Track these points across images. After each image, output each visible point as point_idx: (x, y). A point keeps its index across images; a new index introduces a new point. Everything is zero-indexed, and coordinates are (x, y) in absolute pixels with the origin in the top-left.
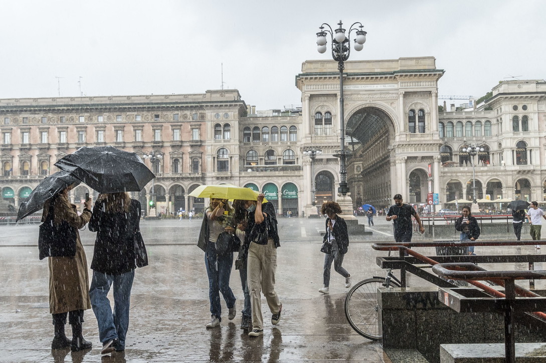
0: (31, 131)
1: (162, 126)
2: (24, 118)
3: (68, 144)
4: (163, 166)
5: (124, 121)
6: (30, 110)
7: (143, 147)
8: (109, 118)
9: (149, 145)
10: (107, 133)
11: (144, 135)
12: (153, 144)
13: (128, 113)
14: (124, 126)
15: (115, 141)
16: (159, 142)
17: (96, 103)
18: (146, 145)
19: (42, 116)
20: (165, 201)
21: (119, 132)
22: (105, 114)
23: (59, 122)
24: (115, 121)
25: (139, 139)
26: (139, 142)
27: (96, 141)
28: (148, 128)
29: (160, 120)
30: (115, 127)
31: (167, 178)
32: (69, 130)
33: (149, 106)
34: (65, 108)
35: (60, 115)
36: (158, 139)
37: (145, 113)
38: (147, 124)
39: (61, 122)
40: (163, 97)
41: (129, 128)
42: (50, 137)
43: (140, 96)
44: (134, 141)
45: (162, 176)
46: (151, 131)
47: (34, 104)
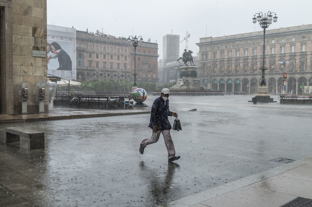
0: (240, 50)
1: (306, 43)
2: (237, 44)
3: (257, 56)
4: (306, 66)
5: (285, 42)
6: (240, 40)
7: (295, 55)
8: (278, 41)
9: (298, 54)
10: (276, 49)
11: (296, 48)
12: (300, 54)
13: (288, 37)
14: (285, 45)
15: (280, 53)
16: (304, 52)
17: (271, 33)
18: (297, 54)
19: (245, 42)
20: (307, 86)
21: (283, 48)
22: (275, 39)
23: (253, 45)
24: (280, 42)
25: (293, 51)
26: (293, 53)
27: (270, 54)
28: (298, 45)
29: (305, 39)
30: (280, 45)
31: (308, 73)
32: (257, 48)
33: (299, 32)
34: (256, 37)
35: (254, 41)
36: (304, 50)
37: (297, 36)
38: (298, 42)
39: (254, 45)
40: (307, 26)
41: (288, 45)
42: (249, 53)
43: (295, 27)
44: (290, 52)
45: (305, 72)
46: (300, 46)
47: (242, 37)
